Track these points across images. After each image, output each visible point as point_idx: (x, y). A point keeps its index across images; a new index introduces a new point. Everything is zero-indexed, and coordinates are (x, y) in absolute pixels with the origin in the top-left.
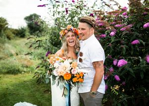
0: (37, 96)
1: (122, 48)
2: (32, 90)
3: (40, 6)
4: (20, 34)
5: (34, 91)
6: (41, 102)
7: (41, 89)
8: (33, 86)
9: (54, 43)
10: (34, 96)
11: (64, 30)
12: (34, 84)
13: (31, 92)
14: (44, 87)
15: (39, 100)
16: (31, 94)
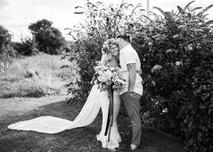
1: (159, 56)
4: (24, 50)
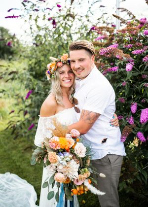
0: (14, 158)
2: (6, 147)
3: (10, 17)
5: (9, 150)
6: (21, 167)
7: (20, 145)
8: (6, 141)
9: (34, 73)
10: (9, 158)
11: (57, 62)
12: (7, 138)
13: (5, 151)
14: (24, 141)
15: (18, 164)
16: (5, 154)
